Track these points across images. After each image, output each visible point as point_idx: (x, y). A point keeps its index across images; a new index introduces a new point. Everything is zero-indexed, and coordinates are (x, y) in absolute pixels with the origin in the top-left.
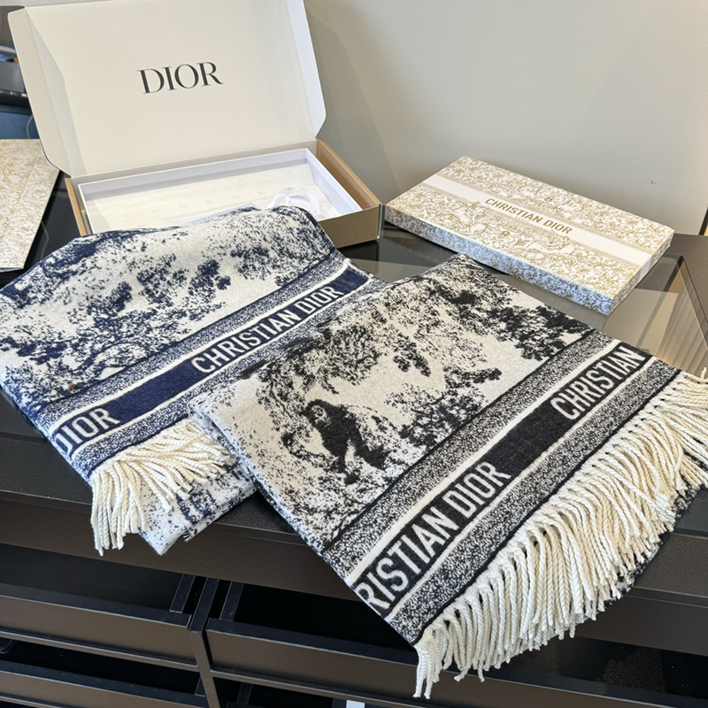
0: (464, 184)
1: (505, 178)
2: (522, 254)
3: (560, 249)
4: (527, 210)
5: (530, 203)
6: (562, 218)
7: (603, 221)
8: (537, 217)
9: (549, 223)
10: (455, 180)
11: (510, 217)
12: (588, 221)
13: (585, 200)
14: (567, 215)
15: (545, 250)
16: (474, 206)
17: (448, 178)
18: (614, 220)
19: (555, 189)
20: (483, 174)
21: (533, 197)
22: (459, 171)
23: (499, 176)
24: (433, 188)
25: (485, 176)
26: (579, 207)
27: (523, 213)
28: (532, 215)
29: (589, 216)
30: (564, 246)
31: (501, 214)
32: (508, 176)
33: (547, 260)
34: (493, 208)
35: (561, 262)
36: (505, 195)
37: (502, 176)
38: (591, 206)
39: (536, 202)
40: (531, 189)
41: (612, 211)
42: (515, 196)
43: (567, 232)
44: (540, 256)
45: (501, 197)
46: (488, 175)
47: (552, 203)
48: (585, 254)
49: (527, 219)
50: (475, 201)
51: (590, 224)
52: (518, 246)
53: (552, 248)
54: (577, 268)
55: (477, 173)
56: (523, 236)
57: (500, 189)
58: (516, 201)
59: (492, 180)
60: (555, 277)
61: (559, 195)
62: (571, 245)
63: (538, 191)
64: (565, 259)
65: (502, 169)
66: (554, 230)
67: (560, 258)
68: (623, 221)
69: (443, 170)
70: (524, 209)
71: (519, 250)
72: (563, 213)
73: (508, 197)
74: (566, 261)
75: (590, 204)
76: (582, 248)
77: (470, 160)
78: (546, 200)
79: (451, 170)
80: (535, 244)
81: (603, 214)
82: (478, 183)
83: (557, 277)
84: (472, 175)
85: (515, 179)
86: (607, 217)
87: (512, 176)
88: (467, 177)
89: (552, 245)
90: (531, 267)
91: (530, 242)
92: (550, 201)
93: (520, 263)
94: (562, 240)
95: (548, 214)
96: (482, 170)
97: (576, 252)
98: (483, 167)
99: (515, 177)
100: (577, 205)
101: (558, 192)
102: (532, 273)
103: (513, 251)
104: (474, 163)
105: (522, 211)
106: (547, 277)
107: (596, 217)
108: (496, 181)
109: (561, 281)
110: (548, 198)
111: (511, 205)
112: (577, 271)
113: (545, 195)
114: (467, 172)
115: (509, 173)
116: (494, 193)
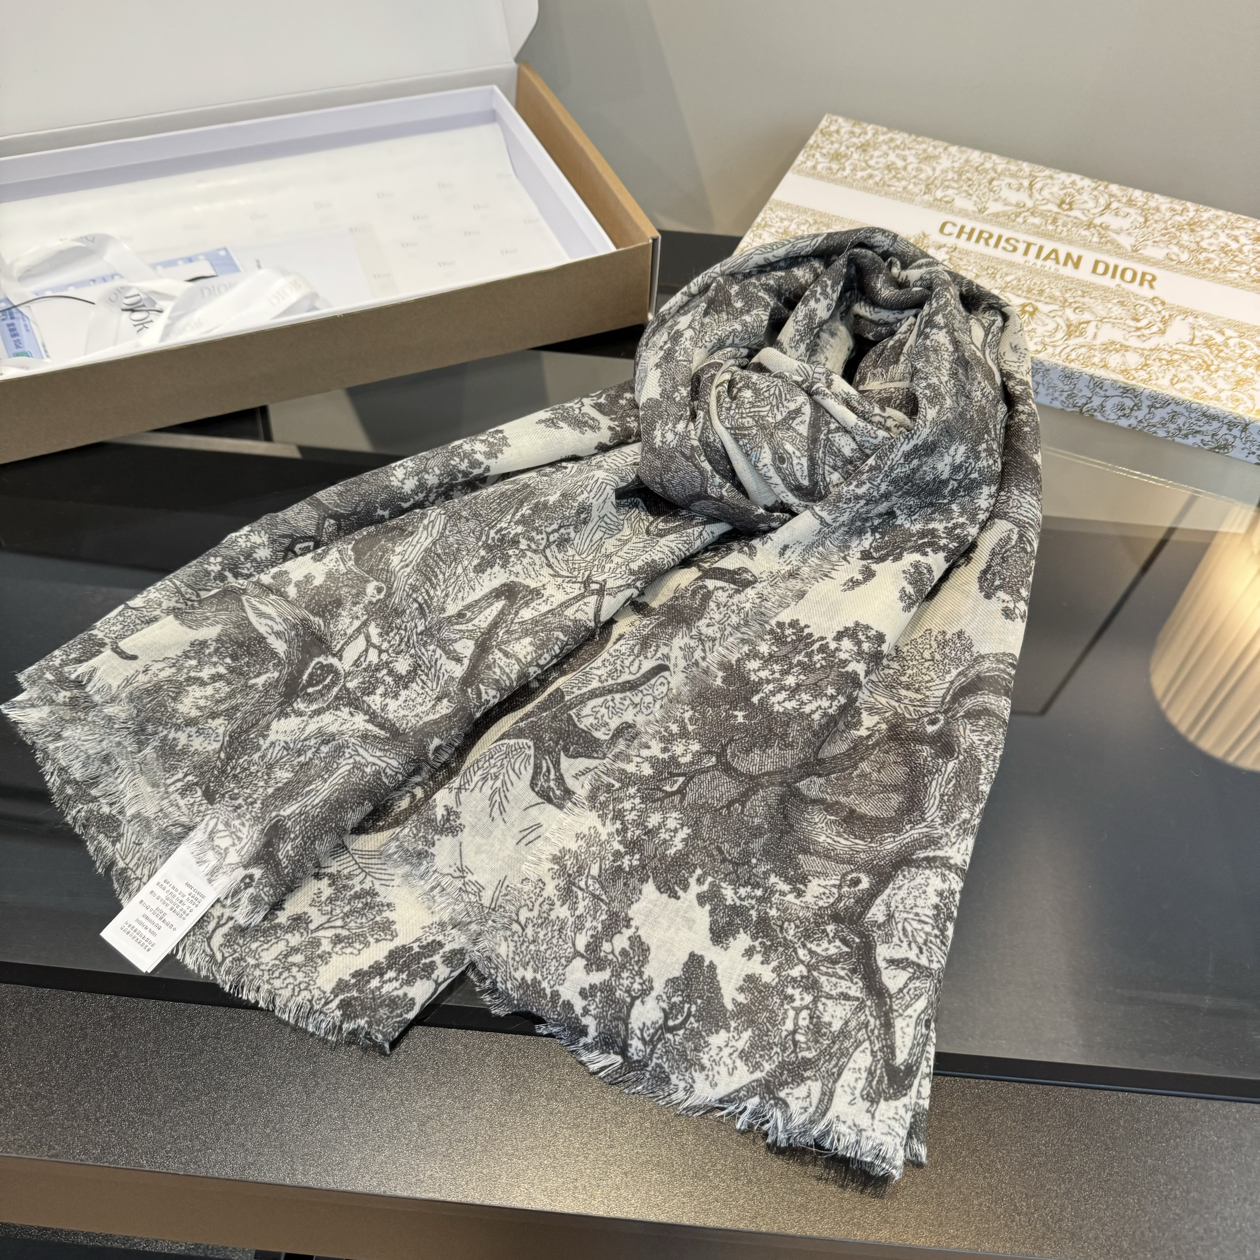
0: (866, 189)
2: (1096, 360)
3: (1162, 332)
4: (1040, 241)
5: (1031, 220)
6: (1118, 250)
7: (1204, 244)
8: (1069, 256)
9: (1101, 268)
10: (835, 181)
11: (1011, 264)
12: (1175, 249)
13: (1137, 194)
14: (1126, 242)
15: (1133, 342)
17: (821, 177)
18: (1223, 238)
19: (1064, 177)
20: (892, 157)
21: (1030, 204)
22: (837, 157)
23: (929, 158)
24: (805, 211)
25: (900, 164)
26: (1135, 216)
27: (1033, 250)
28: (1055, 251)
29: (1170, 236)
30: (1164, 322)
31: (990, 258)
32: (948, 157)
33: (1155, 367)
34: (962, 243)
35: (1185, 367)
36: (969, 205)
37: (936, 158)
38: (1158, 209)
39: (1042, 215)
40: (1014, 182)
41: (1205, 215)
42: (994, 207)
43: (1152, 287)
44: (1133, 360)
45: (963, 213)
46: (904, 159)
47: (1075, 213)
48: (1219, 339)
49: (1050, 263)
51: (1184, 257)
52: (1073, 342)
53: (1146, 332)
54: (1226, 378)
55: (877, 158)
56: (1069, 312)
57: (950, 192)
58: (1001, 219)
59: (920, 170)
60: (1189, 408)
61: (1080, 191)
62: (1179, 318)
63: (1031, 186)
64: (1187, 358)
65: (927, 140)
66: (1124, 285)
67: (1176, 357)
68: (1243, 240)
69: (800, 158)
70: (1031, 239)
71: (1083, 350)
72: (1114, 236)
73: (981, 211)
74: (1193, 363)
75: (1152, 204)
76: (1206, 324)
77: (844, 125)
78: (1060, 206)
79: (818, 155)
80: (1106, 328)
81: (1192, 226)
82: (894, 182)
83: (1194, 406)
84: (872, 163)
85: (967, 161)
86: (1206, 234)
87: (958, 155)
88: (863, 169)
89: (1140, 325)
90: (1127, 391)
91: (1093, 324)
92: (1071, 209)
93: (1097, 384)
94: (1152, 308)
95: (1086, 244)
96: (885, 148)
97: (1198, 333)
98: (881, 138)
99: (964, 157)
100: (1127, 210)
101: (1073, 183)
102: (1129, 403)
103: (1073, 356)
104: (857, 130)
105: (1029, 245)
106: (1168, 409)
107: (1185, 237)
108: (930, 173)
109: (1204, 414)
110: (1063, 202)
111: (996, 231)
112: (1230, 387)
113: (1052, 193)
114: (856, 156)
115: (946, 149)
116: (945, 205)
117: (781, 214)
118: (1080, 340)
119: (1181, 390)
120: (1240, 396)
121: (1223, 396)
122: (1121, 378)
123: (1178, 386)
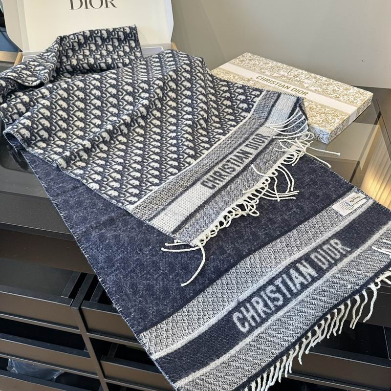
0: (244, 68)
1: (270, 65)
4: (281, 83)
5: (284, 78)
6: (303, 87)
7: (328, 88)
8: (288, 86)
9: (295, 89)
10: (237, 66)
11: (270, 86)
12: (319, 88)
13: (318, 76)
14: (306, 85)
16: (249, 80)
17: (235, 64)
18: (336, 88)
19: (301, 71)
20: (257, 62)
21: (286, 75)
22: (242, 61)
23: (267, 63)
25: (258, 64)
26: (314, 80)
27: (279, 84)
28: (284, 85)
29: (320, 86)
31: (265, 84)
32: (272, 63)
36: (269, 74)
37: (268, 64)
39: (287, 78)
40: (285, 70)
41: (334, 83)
42: (275, 75)
43: (305, 95)
45: (267, 75)
46: (260, 63)
47: (298, 78)
48: (315, 107)
49: (281, 87)
50: (249, 77)
51: (320, 90)
55: (253, 62)
57: (266, 71)
58: (275, 77)
59: (262, 66)
61: (302, 74)
62: (307, 102)
63: (290, 71)
65: (269, 60)
66: (298, 93)
68: (341, 89)
69: (233, 60)
70: (279, 82)
72: (304, 84)
73: (271, 75)
75: (321, 79)
76: (314, 104)
77: (250, 55)
78: (294, 77)
79: (237, 60)
81: (329, 84)
82: (253, 67)
84: (250, 63)
86: (331, 86)
88: (247, 64)
95: (294, 85)
96: (256, 60)
98: (257, 58)
99: (276, 64)
104: (252, 56)
105: (278, 83)
107: (324, 86)
108: (264, 66)
110: (296, 76)
111: (271, 79)
113: (294, 74)
114: (247, 61)
116: (263, 73)
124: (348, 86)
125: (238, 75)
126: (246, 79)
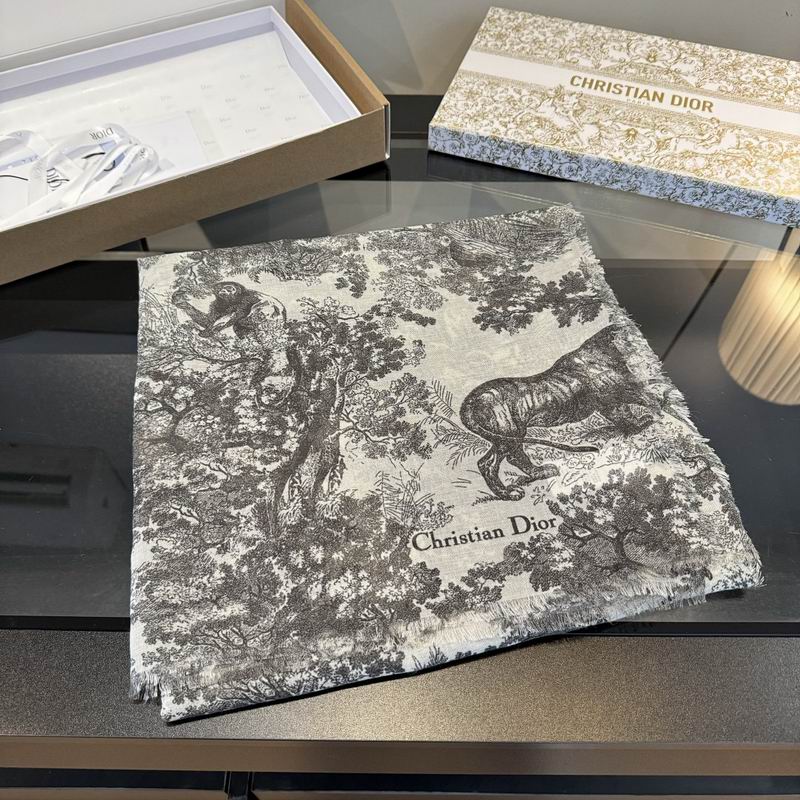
0: (521, 58)
2: (677, 164)
3: (719, 142)
4: (636, 85)
5: (630, 70)
6: (687, 87)
7: (743, 78)
8: (655, 94)
9: (677, 101)
10: (499, 54)
11: (619, 103)
12: (724, 83)
13: (698, 46)
14: (692, 81)
15: (701, 150)
16: (559, 93)
17: (491, 52)
18: (755, 73)
19: (649, 39)
20: (536, 34)
21: (628, 59)
22: (500, 36)
23: (560, 33)
24: (482, 76)
25: (542, 38)
26: (697, 62)
27: (632, 91)
28: (646, 91)
29: (720, 74)
30: (719, 134)
31: (605, 100)
32: (574, 31)
33: (715, 166)
35: (735, 165)
36: (589, 64)
37: (565, 32)
38: (712, 56)
39: (637, 66)
40: (616, 45)
41: (743, 58)
42: (605, 64)
43: (710, 111)
44: (701, 162)
45: (587, 70)
46: (544, 34)
47: (658, 63)
48: (755, 143)
49: (644, 100)
50: (554, 85)
51: (730, 88)
52: (662, 153)
53: (708, 142)
54: (761, 170)
55: (526, 35)
56: (658, 132)
57: (576, 55)
58: (610, 72)
59: (555, 41)
60: (738, 192)
61: (660, 48)
62: (729, 131)
63: (628, 46)
64: (735, 158)
65: (558, 20)
66: (692, 110)
67: (728, 158)
68: (768, 73)
69: (476, 39)
70: (630, 84)
71: (668, 158)
72: (684, 77)
73: (596, 67)
74: (739, 161)
75: (708, 53)
76: (747, 134)
77: (503, 14)
78: (647, 59)
79: (487, 36)
80: (682, 141)
81: (735, 66)
82: (539, 51)
83: (742, 190)
84: (523, 39)
85: (585, 32)
86: (744, 71)
87: (579, 29)
88: (518, 44)
89: (704, 138)
90: (698, 183)
91: (674, 139)
92: (655, 61)
93: (679, 180)
94: (711, 125)
95: (666, 85)
96: (531, 27)
97: (742, 141)
98: (528, 21)
99: (583, 29)
100: (692, 58)
101: (656, 42)
102: (700, 191)
103: (662, 162)
104: (512, 17)
105: (629, 88)
106: (725, 194)
107: (730, 74)
108: (562, 43)
109: (748, 195)
110: (650, 56)
111: (607, 80)
112: (763, 176)
113: (642, 51)
114: (512, 35)
115: (571, 25)
116: (572, 64)
117: (466, 79)
118: (665, 152)
119: (732, 181)
120: (770, 181)
121: (760, 182)
122: (694, 175)
123: (730, 178)
124: (775, 62)
125: (524, 85)
126: (552, 94)
